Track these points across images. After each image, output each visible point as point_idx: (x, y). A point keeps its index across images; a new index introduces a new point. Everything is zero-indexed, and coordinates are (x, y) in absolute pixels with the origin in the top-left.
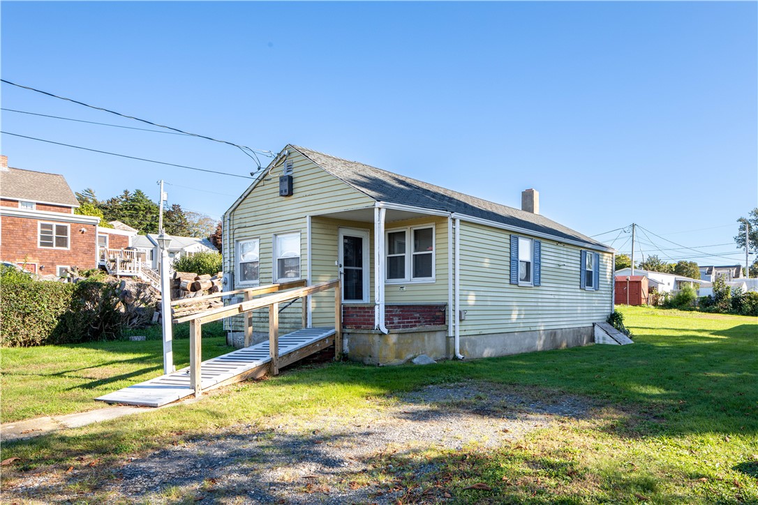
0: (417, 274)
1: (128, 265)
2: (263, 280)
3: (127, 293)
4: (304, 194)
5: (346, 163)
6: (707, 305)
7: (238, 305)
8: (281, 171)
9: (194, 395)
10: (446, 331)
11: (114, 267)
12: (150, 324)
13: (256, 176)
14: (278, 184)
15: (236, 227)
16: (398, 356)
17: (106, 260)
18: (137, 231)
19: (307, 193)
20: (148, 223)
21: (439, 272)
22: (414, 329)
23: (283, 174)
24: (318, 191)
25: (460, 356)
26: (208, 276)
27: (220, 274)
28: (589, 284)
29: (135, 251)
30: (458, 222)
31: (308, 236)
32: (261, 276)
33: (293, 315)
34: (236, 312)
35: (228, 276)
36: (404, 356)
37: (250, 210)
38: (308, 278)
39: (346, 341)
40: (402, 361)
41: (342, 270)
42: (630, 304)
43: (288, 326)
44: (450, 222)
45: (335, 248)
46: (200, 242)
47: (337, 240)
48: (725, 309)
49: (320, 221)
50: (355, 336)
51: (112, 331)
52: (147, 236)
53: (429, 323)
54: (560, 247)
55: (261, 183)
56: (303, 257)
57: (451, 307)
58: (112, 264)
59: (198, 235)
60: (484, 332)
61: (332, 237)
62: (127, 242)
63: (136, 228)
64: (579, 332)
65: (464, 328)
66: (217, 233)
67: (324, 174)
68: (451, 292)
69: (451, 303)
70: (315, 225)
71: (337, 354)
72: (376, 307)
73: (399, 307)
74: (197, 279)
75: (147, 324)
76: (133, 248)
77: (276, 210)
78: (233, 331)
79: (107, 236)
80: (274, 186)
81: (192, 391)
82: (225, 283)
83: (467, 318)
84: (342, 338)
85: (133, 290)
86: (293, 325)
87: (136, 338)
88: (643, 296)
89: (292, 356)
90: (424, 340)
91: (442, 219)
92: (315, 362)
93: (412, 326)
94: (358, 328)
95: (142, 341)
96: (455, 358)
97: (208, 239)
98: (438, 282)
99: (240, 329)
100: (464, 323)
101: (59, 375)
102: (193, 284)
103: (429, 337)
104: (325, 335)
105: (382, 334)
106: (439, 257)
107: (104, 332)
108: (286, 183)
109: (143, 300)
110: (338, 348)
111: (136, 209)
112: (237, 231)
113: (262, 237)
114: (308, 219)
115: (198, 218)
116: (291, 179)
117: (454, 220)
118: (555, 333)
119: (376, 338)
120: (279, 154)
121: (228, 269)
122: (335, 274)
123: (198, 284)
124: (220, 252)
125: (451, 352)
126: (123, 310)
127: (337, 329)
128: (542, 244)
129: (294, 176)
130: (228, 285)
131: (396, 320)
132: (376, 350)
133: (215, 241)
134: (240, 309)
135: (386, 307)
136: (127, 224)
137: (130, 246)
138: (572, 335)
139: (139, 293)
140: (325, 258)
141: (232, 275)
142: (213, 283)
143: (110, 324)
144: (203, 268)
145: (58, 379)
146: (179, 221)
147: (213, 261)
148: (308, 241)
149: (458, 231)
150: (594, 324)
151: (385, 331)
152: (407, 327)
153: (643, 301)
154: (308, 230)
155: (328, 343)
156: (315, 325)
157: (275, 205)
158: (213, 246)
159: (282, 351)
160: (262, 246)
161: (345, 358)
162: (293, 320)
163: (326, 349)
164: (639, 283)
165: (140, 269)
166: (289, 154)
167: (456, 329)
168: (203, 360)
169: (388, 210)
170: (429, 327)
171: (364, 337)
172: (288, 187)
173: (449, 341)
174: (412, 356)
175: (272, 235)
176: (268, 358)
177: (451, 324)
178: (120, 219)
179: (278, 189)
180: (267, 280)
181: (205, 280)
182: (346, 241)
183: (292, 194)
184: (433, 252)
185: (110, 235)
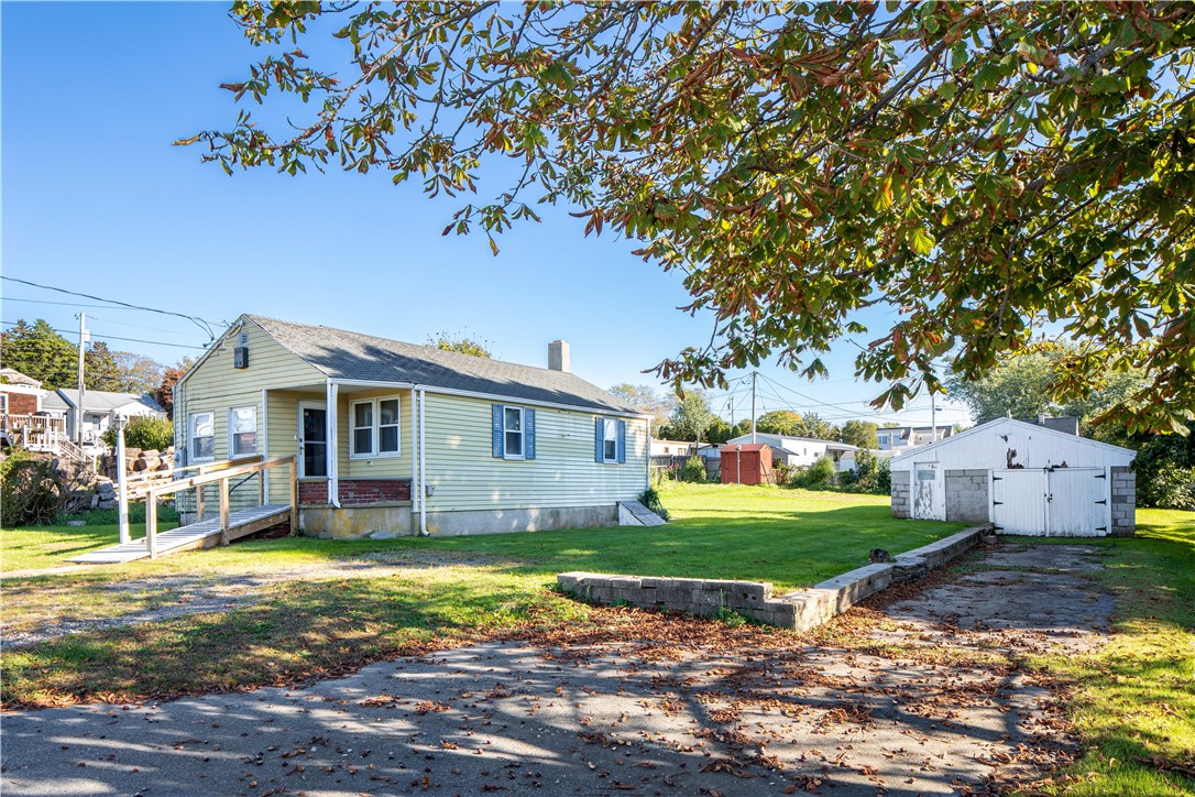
0: (384, 448)
1: (39, 437)
2: (219, 457)
3: (63, 474)
4: (260, 366)
5: (308, 329)
6: (848, 482)
7: (189, 480)
8: (236, 343)
9: (150, 556)
10: (411, 506)
11: (20, 440)
12: (88, 508)
13: (209, 347)
14: (233, 355)
15: (188, 398)
16: (354, 531)
17: (7, 431)
18: (41, 384)
19: (263, 366)
20: (57, 370)
21: (404, 446)
22: (372, 504)
23: (238, 345)
24: (274, 364)
25: (426, 533)
26: (156, 452)
27: (171, 449)
28: (611, 456)
29: (48, 417)
30: (422, 393)
31: (263, 410)
32: (217, 452)
33: (250, 493)
34: (188, 486)
35: (180, 452)
36: (360, 531)
37: (203, 381)
38: (264, 454)
39: (302, 517)
40: (359, 536)
41: (302, 444)
42: (742, 482)
43: (244, 504)
44: (414, 394)
45: (295, 422)
46: (139, 400)
47: (297, 414)
48: (869, 488)
49: (276, 395)
50: (310, 511)
51: (46, 515)
52: (57, 392)
53: (391, 498)
54: (565, 415)
55: (216, 353)
56: (259, 433)
57: (415, 483)
58: (17, 437)
59: (135, 388)
60: (457, 509)
61: (291, 411)
62: (35, 404)
63: (38, 379)
64: (595, 511)
65: (430, 504)
66: (164, 387)
67: (278, 347)
68: (416, 467)
69: (415, 478)
70: (271, 399)
71: (292, 530)
72: (330, 482)
73: (355, 481)
74: (141, 455)
75: (84, 508)
76: (45, 414)
77: (231, 382)
78: (187, 513)
79: (7, 396)
80: (228, 357)
81: (149, 554)
82: (177, 460)
83: (435, 493)
84: (298, 514)
85: (71, 470)
86: (249, 503)
87: (75, 523)
88: (762, 472)
89: (243, 529)
90: (384, 516)
91: (405, 392)
92: (270, 537)
93: (370, 501)
94: (313, 503)
95: (81, 526)
96: (421, 535)
97: (151, 395)
98: (404, 456)
99: (194, 510)
100: (431, 498)
101: (19, 548)
102: (136, 462)
103: (390, 515)
104: (279, 510)
105: (335, 508)
106: (403, 430)
107: (38, 516)
108: (241, 354)
109: (80, 482)
110: (293, 524)
111: (37, 350)
112: (189, 403)
113: (216, 410)
114: (263, 393)
115: (134, 361)
116: (246, 351)
117: (418, 392)
118: (558, 513)
119: (330, 512)
120: (234, 324)
121: (180, 445)
122: (294, 449)
123: (144, 462)
124: (170, 417)
125: (417, 527)
126: (58, 493)
127: (293, 504)
128: (537, 412)
129: (249, 347)
130: (180, 462)
131: (351, 495)
132: (329, 524)
133: (161, 399)
134: (191, 483)
135: (339, 481)
136: (23, 372)
137: (39, 409)
138: (583, 514)
139: (78, 472)
140: (283, 432)
141: (185, 451)
142: (162, 461)
143: (46, 508)
144: (147, 440)
145: (18, 551)
146: (105, 366)
147: (161, 430)
148: (264, 416)
149: (422, 403)
150: (618, 504)
151: (338, 505)
152: (365, 501)
153: (763, 479)
154: (263, 404)
155: (282, 519)
156: (273, 503)
157: (230, 377)
158: (158, 406)
159: (232, 525)
160: (217, 420)
161: (301, 533)
162: (250, 498)
163: (281, 524)
164: (757, 453)
165: (56, 442)
166: (244, 324)
167: (421, 503)
168: (158, 532)
169: (339, 385)
170: (390, 503)
171: (319, 512)
172: (244, 359)
173: (414, 518)
174: (370, 531)
175: (227, 408)
176: (218, 530)
177: (415, 499)
178: (12, 365)
179: (233, 361)
180: (223, 456)
181: (152, 457)
182: (307, 414)
183: (247, 366)
184: (398, 425)
185: (10, 394)
